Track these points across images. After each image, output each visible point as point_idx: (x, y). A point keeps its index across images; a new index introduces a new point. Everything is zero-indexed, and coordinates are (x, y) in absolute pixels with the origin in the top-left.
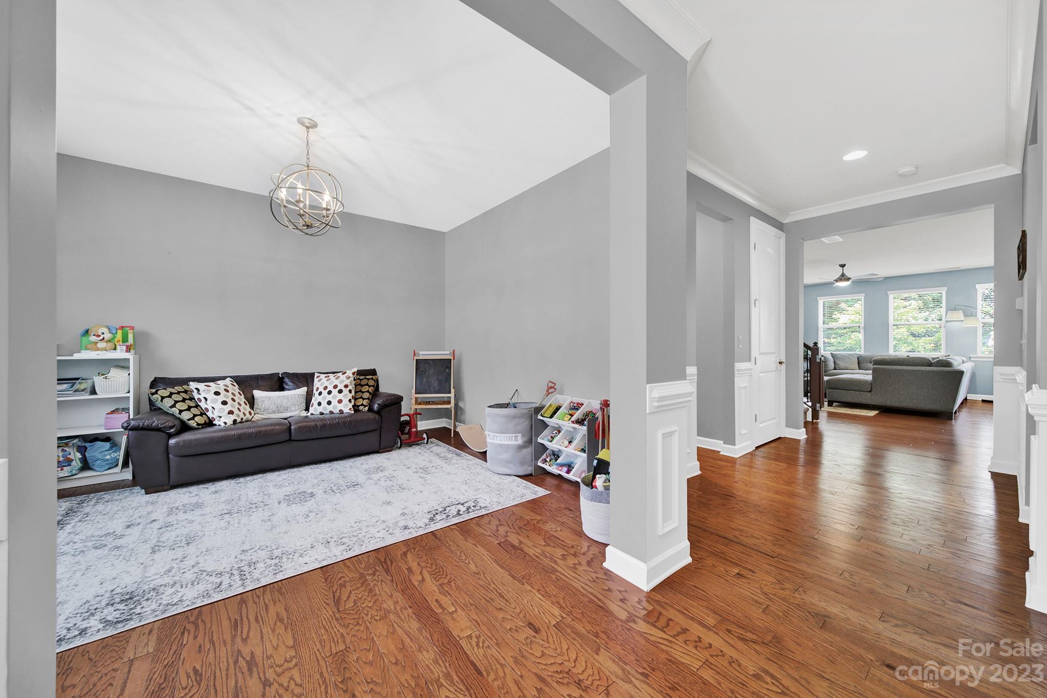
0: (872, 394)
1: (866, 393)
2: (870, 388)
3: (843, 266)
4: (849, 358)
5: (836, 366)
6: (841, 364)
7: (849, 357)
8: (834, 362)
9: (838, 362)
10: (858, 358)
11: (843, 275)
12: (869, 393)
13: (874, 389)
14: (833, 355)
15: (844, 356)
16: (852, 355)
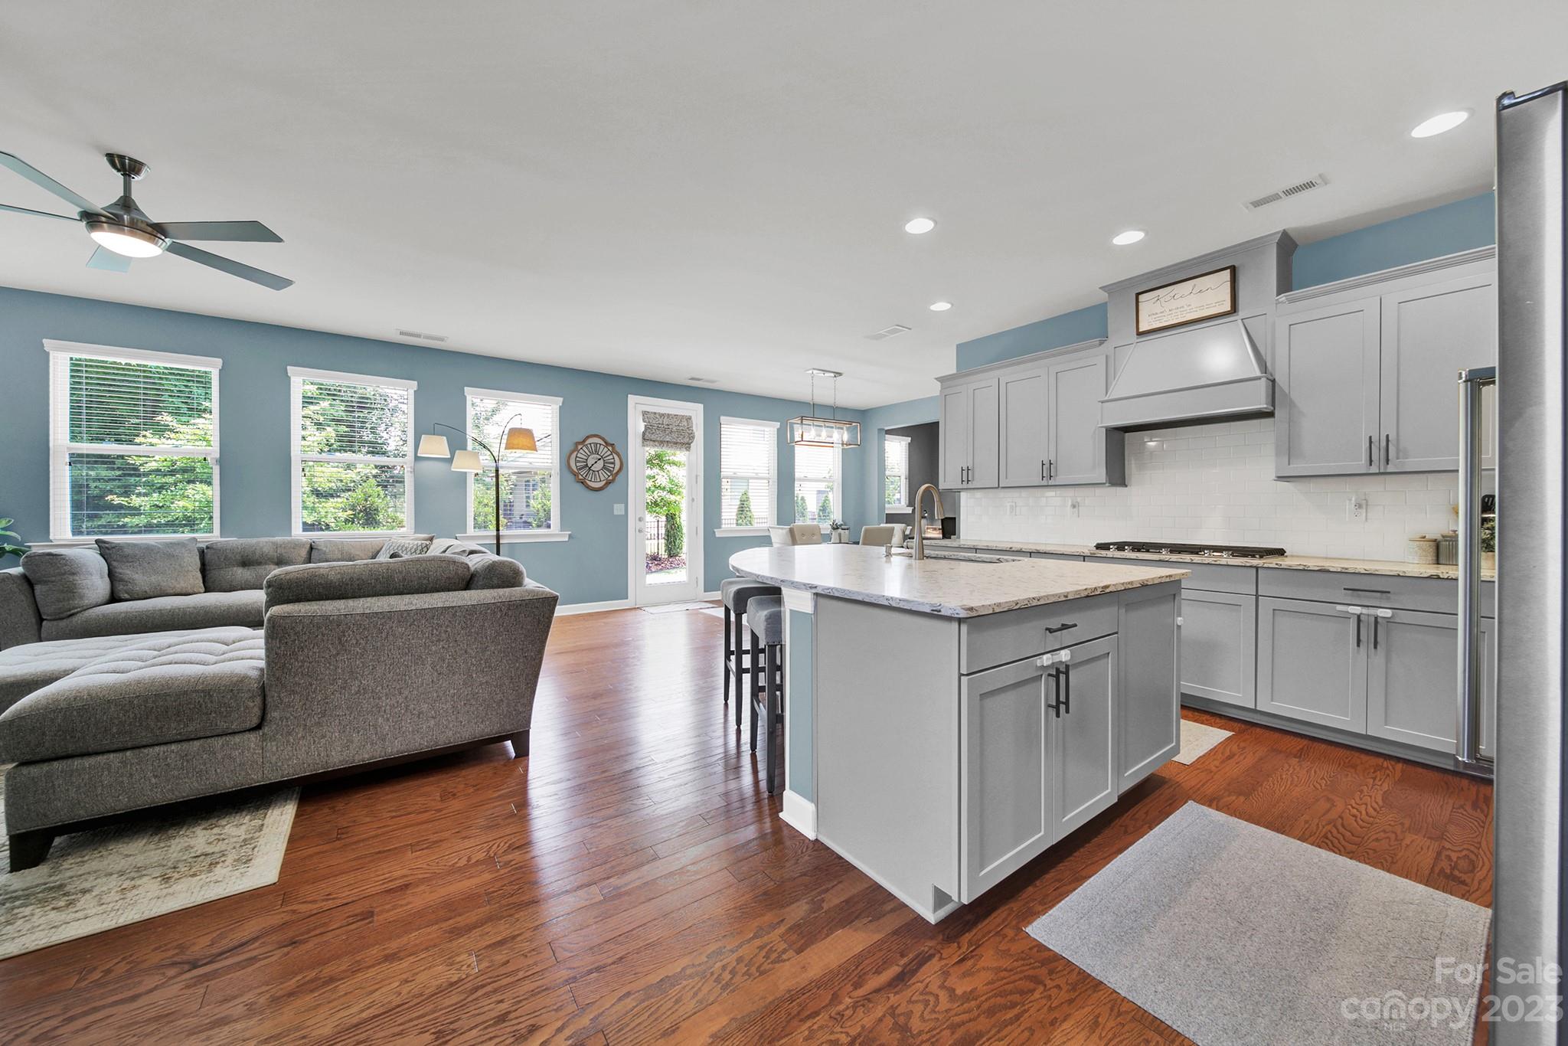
0: (264, 738)
1: (237, 739)
2: (256, 712)
3: (127, 167)
4: (170, 556)
5: (120, 587)
6: (137, 577)
7: (169, 553)
8: (111, 574)
9: (126, 571)
10: (202, 553)
11: (126, 203)
12: (253, 737)
13: (274, 715)
14: (104, 549)
15: (148, 550)
16: (180, 544)
